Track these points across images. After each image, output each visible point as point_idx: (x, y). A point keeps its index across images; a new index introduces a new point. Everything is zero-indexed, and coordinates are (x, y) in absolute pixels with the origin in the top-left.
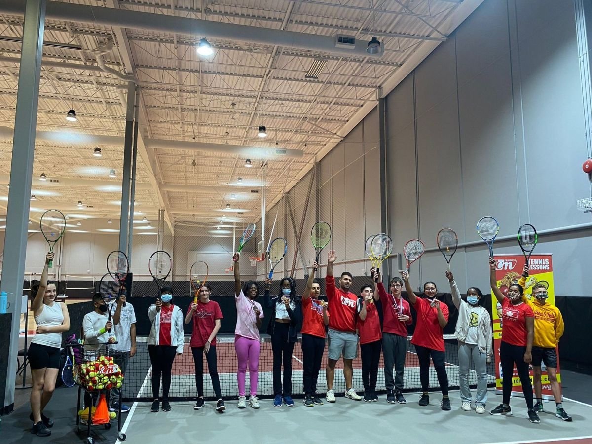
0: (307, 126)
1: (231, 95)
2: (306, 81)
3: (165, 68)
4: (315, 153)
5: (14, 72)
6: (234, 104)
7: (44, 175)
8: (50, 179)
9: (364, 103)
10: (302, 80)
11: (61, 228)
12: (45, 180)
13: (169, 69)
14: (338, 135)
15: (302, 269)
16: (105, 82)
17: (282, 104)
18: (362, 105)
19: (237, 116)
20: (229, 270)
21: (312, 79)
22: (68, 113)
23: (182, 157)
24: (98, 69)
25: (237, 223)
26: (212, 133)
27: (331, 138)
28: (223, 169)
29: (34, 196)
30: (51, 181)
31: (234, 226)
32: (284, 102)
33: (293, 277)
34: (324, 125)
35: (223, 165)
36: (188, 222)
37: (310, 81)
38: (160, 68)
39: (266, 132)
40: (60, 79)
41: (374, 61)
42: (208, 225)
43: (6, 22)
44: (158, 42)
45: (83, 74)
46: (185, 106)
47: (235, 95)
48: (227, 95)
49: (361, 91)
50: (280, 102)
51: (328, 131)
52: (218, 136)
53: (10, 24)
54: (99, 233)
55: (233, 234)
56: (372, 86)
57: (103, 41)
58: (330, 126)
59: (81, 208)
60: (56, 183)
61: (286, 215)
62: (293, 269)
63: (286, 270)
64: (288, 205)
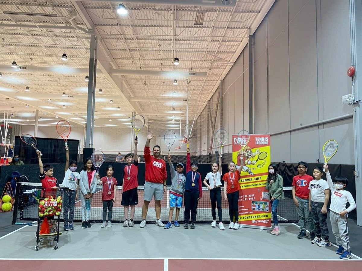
0: (210, 57)
1: (157, 40)
2: (195, 27)
3: (112, 25)
4: (220, 74)
5: (32, 33)
6: (160, 45)
7: (65, 93)
8: (68, 95)
9: (243, 39)
10: (192, 27)
11: (85, 124)
13: (115, 25)
14: (231, 62)
15: (214, 148)
16: (82, 36)
17: (190, 43)
18: (242, 41)
19: (161, 52)
20: (177, 149)
21: (198, 26)
22: (63, 56)
23: (138, 80)
24: (73, 28)
25: (182, 121)
26: (152, 64)
27: (227, 64)
28: (165, 86)
29: (65, 106)
31: (180, 122)
32: (190, 42)
33: (212, 153)
34: (220, 56)
35: (166, 84)
36: (152, 120)
37: (197, 27)
38: (109, 25)
39: (179, 61)
40: (57, 36)
41: (241, 11)
42: (164, 121)
43: (14, 4)
44: (103, 9)
45: (65, 32)
46: (132, 49)
47: (159, 40)
48: (154, 39)
49: (238, 31)
50: (188, 42)
51: (222, 59)
52: (155, 66)
53: (16, 4)
55: (179, 127)
56: (245, 28)
57: (71, 11)
58: (224, 56)
60: (71, 98)
61: (208, 114)
62: (211, 148)
63: (208, 149)
64: (209, 109)
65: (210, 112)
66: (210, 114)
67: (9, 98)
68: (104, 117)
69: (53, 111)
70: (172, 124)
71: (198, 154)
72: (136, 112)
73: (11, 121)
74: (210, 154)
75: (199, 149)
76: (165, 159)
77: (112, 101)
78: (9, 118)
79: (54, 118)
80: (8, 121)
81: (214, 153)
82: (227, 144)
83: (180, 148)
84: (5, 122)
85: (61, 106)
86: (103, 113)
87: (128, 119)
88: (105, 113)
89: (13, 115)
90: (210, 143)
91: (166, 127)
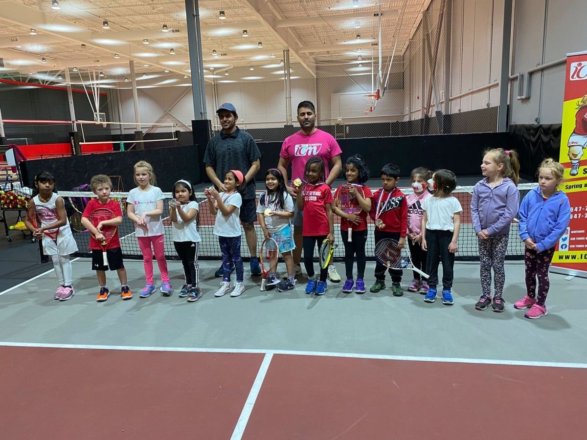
7: (166, 26)
8: (171, 29)
11: (213, 79)
12: (167, 31)
15: (435, 105)
20: (368, 111)
25: (374, 58)
29: (173, 50)
30: (173, 31)
31: (372, 61)
33: (429, 115)
36: (323, 61)
42: (341, 62)
54: (244, 82)
59: (216, 57)
60: (177, 33)
61: (424, 40)
62: (429, 106)
63: (423, 107)
64: (426, 27)
65: (428, 35)
66: (427, 37)
67: (85, 45)
68: (242, 63)
69: (157, 60)
70: (358, 66)
71: (406, 119)
72: (290, 49)
73: (101, 84)
74: (427, 116)
75: (407, 108)
76: (348, 131)
77: (245, 31)
78: (97, 79)
79: (163, 72)
80: (97, 84)
81: (434, 115)
82: (459, 95)
83: (373, 110)
84: (92, 86)
85: (166, 49)
86: (237, 56)
87: (279, 64)
88: (240, 56)
89: (102, 73)
90: (428, 95)
91: (347, 73)
